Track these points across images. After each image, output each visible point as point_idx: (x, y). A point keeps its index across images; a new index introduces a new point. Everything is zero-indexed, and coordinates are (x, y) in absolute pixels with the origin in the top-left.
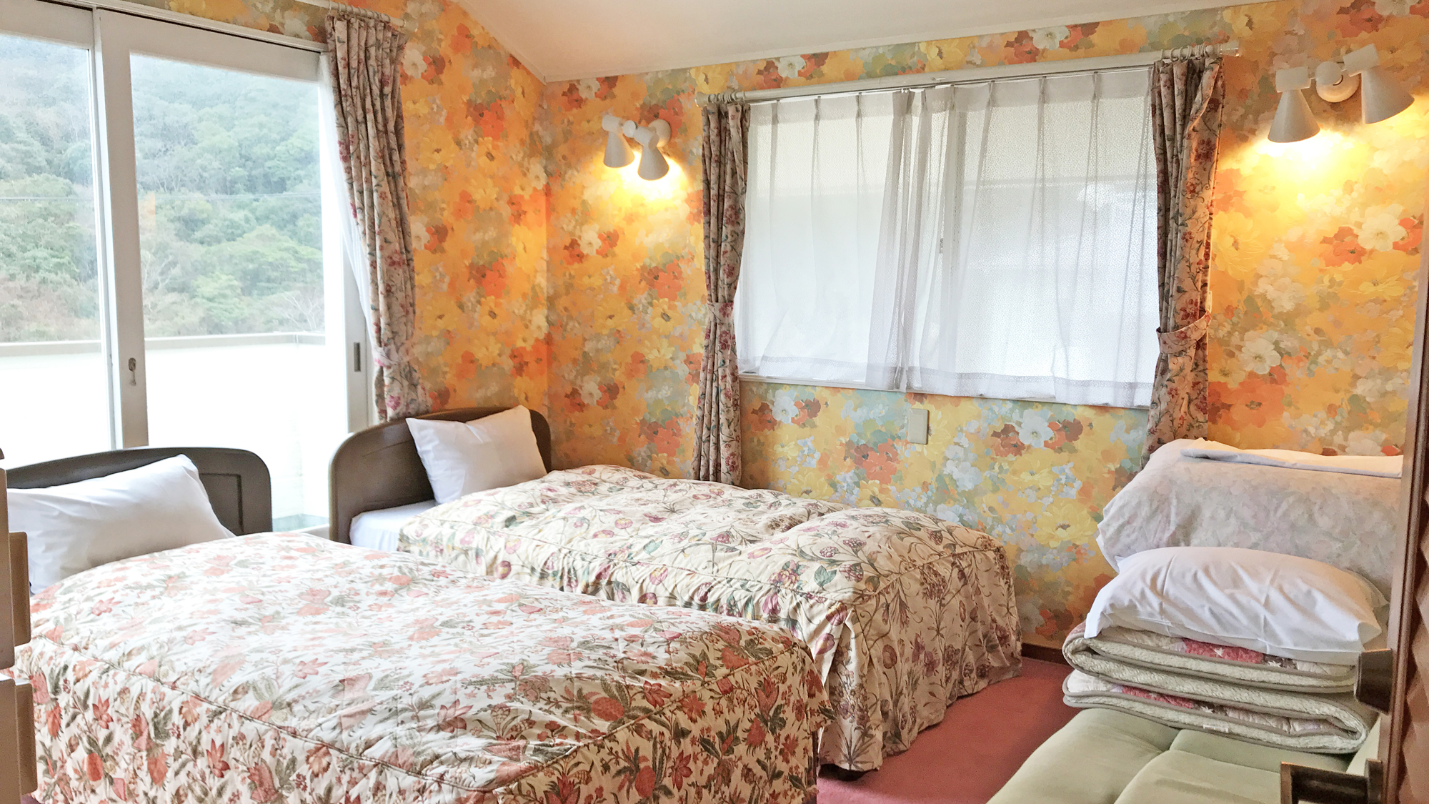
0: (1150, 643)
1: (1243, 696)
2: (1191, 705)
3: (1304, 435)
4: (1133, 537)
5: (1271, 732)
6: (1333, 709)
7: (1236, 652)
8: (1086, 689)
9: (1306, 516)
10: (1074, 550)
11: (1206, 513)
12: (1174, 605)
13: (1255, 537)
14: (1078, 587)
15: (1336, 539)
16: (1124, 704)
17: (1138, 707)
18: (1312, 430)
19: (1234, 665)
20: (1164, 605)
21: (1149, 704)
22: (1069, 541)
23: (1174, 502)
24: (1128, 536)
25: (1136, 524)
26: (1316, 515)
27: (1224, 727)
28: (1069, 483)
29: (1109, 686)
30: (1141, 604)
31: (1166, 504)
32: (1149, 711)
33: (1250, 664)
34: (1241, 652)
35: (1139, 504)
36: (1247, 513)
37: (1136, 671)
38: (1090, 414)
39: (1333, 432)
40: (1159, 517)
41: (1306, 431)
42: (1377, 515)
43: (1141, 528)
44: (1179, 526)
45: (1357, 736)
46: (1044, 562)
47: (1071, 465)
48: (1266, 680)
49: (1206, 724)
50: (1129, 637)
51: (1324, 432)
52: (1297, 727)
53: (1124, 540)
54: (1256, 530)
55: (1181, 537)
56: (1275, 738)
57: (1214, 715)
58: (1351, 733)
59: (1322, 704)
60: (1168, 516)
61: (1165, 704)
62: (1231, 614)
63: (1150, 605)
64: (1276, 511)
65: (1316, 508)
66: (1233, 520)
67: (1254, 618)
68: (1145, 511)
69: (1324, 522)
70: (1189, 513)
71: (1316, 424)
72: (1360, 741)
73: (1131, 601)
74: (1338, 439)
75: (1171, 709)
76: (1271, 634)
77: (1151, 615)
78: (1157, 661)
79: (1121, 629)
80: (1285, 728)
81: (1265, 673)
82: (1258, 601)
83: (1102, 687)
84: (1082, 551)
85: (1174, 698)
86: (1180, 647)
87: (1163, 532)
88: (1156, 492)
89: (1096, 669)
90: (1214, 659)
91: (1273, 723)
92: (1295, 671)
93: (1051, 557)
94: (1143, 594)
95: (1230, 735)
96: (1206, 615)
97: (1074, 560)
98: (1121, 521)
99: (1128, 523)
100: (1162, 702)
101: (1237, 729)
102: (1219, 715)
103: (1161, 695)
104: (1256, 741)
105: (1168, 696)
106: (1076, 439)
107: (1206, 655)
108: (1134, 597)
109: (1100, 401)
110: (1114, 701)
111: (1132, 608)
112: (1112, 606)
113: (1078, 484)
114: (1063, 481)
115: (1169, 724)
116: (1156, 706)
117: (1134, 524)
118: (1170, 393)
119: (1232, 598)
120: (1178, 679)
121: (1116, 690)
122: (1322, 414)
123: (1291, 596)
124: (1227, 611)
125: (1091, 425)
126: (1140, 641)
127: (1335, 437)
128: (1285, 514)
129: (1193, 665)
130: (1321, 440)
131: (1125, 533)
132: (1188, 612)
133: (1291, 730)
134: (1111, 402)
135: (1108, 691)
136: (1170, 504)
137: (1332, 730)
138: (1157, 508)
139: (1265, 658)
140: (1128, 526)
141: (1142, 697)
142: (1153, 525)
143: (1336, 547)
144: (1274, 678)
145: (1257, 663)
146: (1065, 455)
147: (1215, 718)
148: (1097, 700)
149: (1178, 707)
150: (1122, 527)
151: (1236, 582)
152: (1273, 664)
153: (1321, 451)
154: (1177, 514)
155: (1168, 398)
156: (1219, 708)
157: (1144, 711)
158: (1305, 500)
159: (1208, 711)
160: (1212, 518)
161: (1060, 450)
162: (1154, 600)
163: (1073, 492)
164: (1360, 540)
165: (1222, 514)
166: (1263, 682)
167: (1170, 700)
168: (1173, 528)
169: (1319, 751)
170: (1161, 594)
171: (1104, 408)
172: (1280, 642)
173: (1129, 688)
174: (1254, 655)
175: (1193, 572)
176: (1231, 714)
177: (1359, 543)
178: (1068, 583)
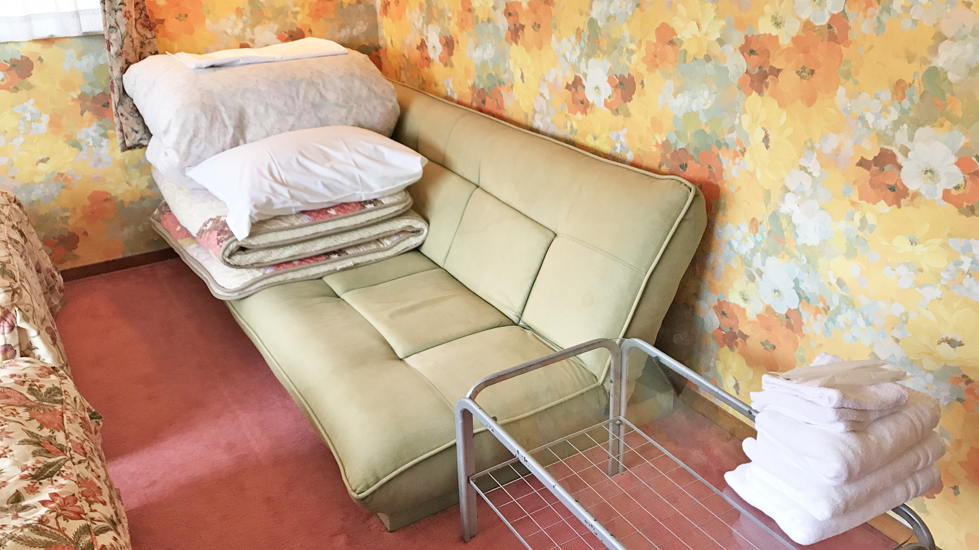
0: (286, 225)
1: (355, 237)
2: (324, 258)
3: (224, 36)
4: (202, 147)
5: (375, 252)
6: (407, 221)
7: (343, 207)
8: (246, 281)
9: (318, 95)
10: (61, 179)
11: (250, 112)
12: (296, 188)
13: (291, 120)
14: (74, 209)
15: (341, 107)
16: (280, 278)
17: (290, 276)
18: (229, 31)
19: (348, 217)
20: (291, 191)
21: (297, 270)
22: (53, 172)
23: (222, 108)
24: (198, 147)
25: (202, 134)
26: (324, 92)
27: (349, 263)
28: (36, 119)
29: (262, 270)
30: (275, 197)
31: (217, 112)
32: (298, 275)
33: (356, 212)
34: (346, 207)
35: (197, 118)
36: (279, 103)
37: (281, 250)
38: (37, 48)
39: (244, 30)
40: (217, 125)
41: (225, 32)
42: (357, 83)
43: (206, 137)
44: (235, 128)
45: (421, 232)
46: (34, 198)
47: (32, 101)
48: (370, 219)
49: (339, 266)
50: (267, 227)
51: (237, 31)
52: (387, 242)
53: (195, 151)
54: (289, 114)
55: (239, 136)
56: (380, 255)
57: (341, 257)
58: (417, 232)
59: (401, 220)
60: (223, 121)
61: (307, 265)
62: (337, 181)
63: (282, 195)
64: (298, 97)
65: (321, 87)
66: (271, 111)
67: (353, 178)
68: (204, 122)
69: (331, 96)
70: (238, 114)
71: (231, 25)
72: (424, 235)
73: (267, 197)
74: (248, 35)
75: (313, 266)
76: (366, 187)
77: (285, 202)
78: (296, 236)
79: (261, 222)
80: (382, 246)
81: (368, 214)
82: (350, 165)
83: (258, 274)
84: (69, 177)
85: (311, 258)
86: (305, 219)
87: (225, 135)
88: (203, 104)
89: (251, 262)
90: (332, 218)
91: (373, 247)
92: (382, 205)
93: (40, 191)
94: (272, 188)
95: (356, 266)
96: (320, 189)
97: (63, 187)
98: (188, 137)
99: (195, 136)
100: (305, 264)
101: (358, 260)
102: (343, 256)
103: (301, 260)
104: (369, 263)
105: (305, 258)
106: (30, 75)
107: (327, 218)
108: (268, 193)
109: (45, 34)
110: (273, 280)
111: (269, 202)
112: (255, 206)
113: (45, 118)
114: (29, 119)
115: (315, 277)
116: (302, 269)
117: (200, 136)
118: (125, 16)
119: (333, 168)
120: (311, 243)
121: (269, 271)
122: (233, 17)
123: (367, 155)
124: (332, 179)
125: (40, 59)
126: (278, 226)
127: (246, 33)
128: (306, 97)
129: (322, 228)
130: (238, 38)
131: (194, 146)
132: (306, 190)
133: (385, 245)
134: (57, 33)
135: (264, 274)
136: (219, 111)
137: (409, 234)
138: (212, 117)
139: (362, 204)
140: (196, 139)
141: (289, 267)
142: (215, 133)
143: (344, 112)
144: (374, 215)
145: (360, 210)
146: (22, 93)
147: (342, 260)
148: (259, 285)
149: (317, 263)
150: (191, 141)
151: (327, 157)
152: (369, 206)
153: (239, 46)
154: (230, 118)
155: (125, 20)
156: (340, 252)
157: (295, 277)
158: (312, 83)
159: (336, 256)
160: (256, 114)
161: (16, 89)
162: (284, 191)
163: (43, 125)
164: (355, 103)
165: (262, 109)
166: (369, 221)
167: (308, 261)
168: (231, 130)
169: (405, 251)
170: (283, 184)
171: (49, 41)
172: (371, 189)
173: (278, 265)
174: (354, 205)
175: (295, 159)
176: (349, 252)
177: (355, 105)
178: (64, 210)
